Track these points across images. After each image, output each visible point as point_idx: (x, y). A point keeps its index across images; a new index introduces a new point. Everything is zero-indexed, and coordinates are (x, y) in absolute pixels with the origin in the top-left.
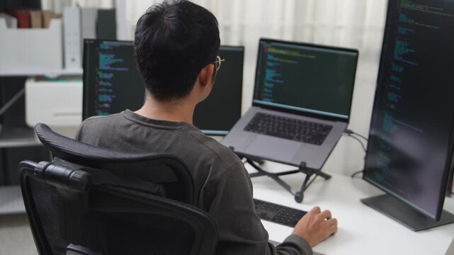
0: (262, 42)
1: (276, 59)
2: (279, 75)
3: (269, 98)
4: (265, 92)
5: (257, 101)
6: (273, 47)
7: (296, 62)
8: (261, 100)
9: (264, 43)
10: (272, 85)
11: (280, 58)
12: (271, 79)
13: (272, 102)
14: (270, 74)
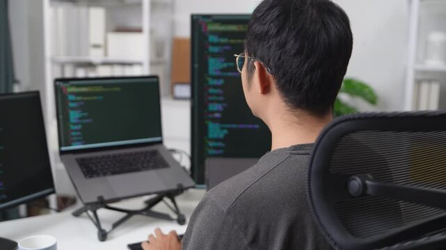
0: (58, 83)
1: (79, 98)
2: (85, 114)
3: (78, 141)
4: (73, 136)
5: (64, 148)
6: (72, 85)
7: (101, 98)
8: (70, 145)
9: (61, 84)
10: (79, 127)
11: (83, 96)
12: (78, 121)
13: (83, 144)
14: (74, 116)
